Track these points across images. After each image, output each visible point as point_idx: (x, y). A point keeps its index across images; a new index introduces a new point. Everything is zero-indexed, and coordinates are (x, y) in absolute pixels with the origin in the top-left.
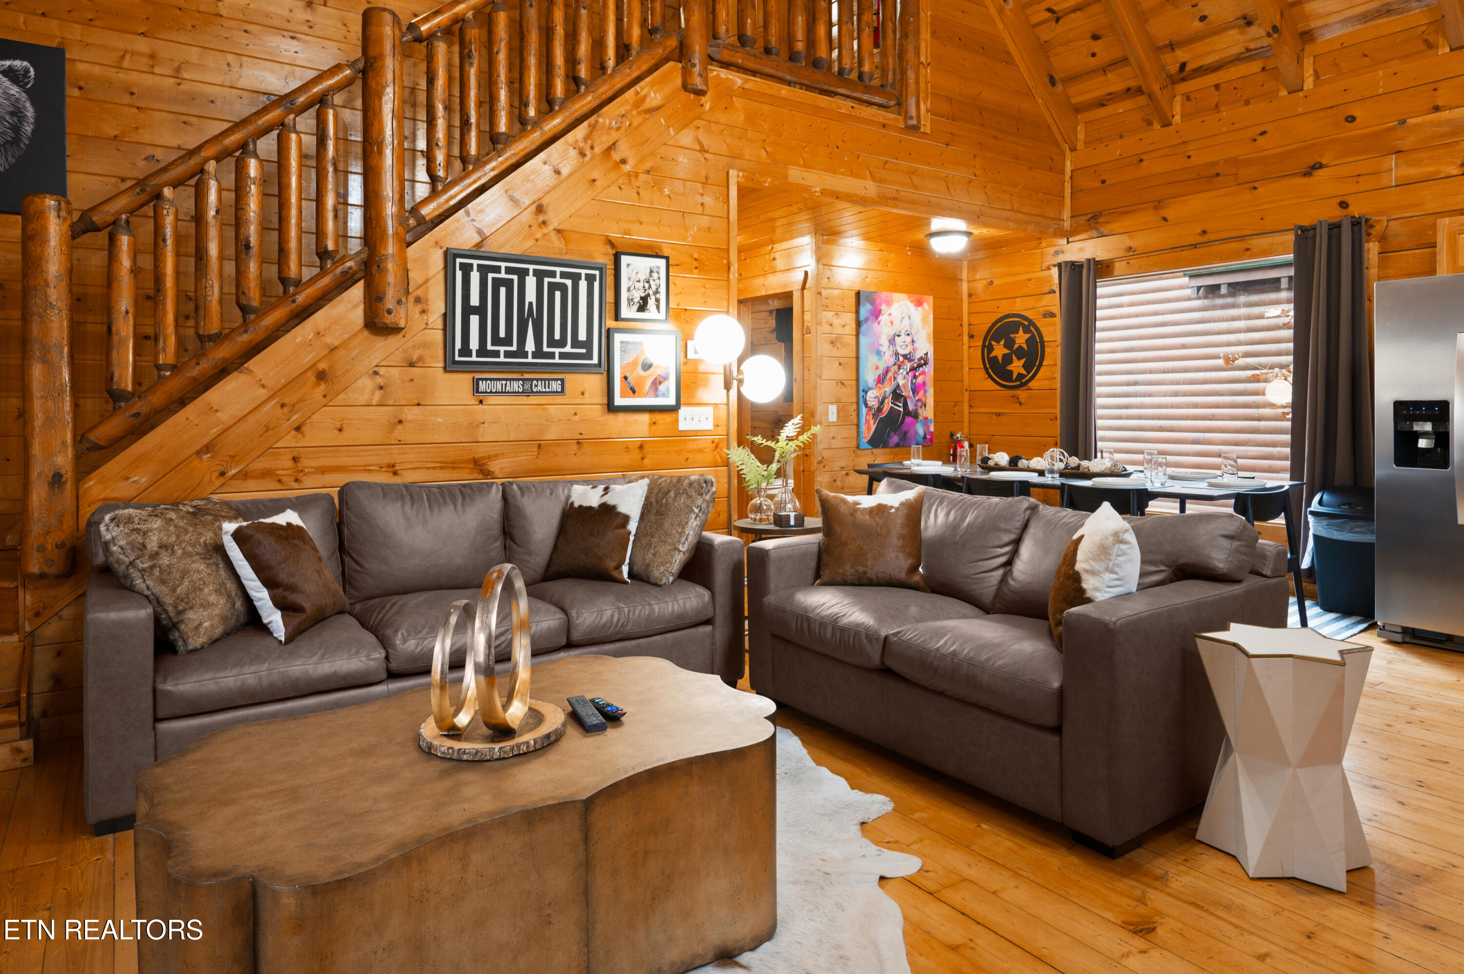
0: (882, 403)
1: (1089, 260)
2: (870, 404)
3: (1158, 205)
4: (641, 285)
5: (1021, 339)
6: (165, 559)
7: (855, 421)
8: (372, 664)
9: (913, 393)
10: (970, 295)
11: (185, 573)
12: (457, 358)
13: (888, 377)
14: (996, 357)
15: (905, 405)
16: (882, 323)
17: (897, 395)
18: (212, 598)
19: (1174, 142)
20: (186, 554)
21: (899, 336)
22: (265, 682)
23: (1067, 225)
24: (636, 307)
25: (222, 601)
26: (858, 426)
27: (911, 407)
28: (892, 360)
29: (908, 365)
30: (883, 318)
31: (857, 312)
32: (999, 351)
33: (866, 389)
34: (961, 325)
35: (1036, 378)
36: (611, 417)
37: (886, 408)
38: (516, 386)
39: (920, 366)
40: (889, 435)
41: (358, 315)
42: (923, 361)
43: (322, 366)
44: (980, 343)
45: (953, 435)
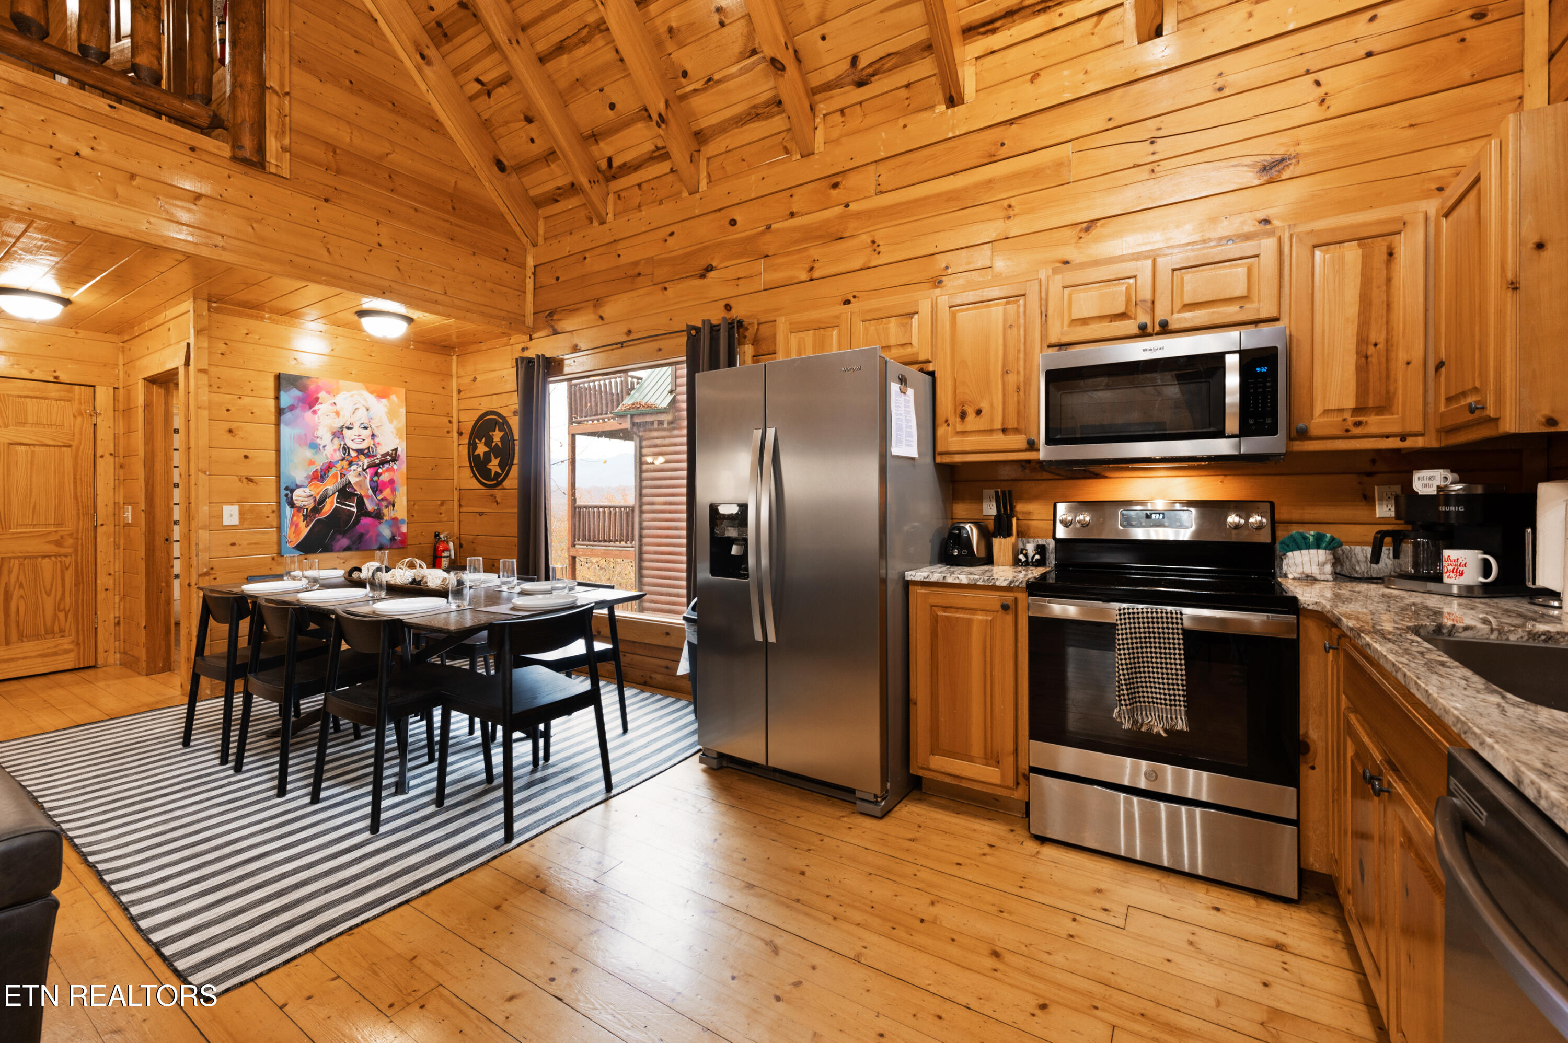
0: (322, 501)
1: (538, 356)
2: (298, 504)
3: (598, 303)
5: (497, 436)
7: (275, 524)
9: (375, 492)
10: (459, 391)
13: (331, 474)
14: (479, 455)
15: (361, 503)
16: (319, 413)
17: (345, 493)
19: (607, 241)
21: (348, 428)
23: (529, 320)
26: (279, 528)
27: (370, 506)
28: (339, 455)
29: (366, 462)
30: (321, 408)
31: (277, 398)
32: (482, 449)
33: (293, 486)
34: (450, 422)
35: (509, 476)
37: (329, 507)
39: (383, 462)
40: (333, 538)
42: (393, 457)
44: (467, 441)
45: (437, 535)
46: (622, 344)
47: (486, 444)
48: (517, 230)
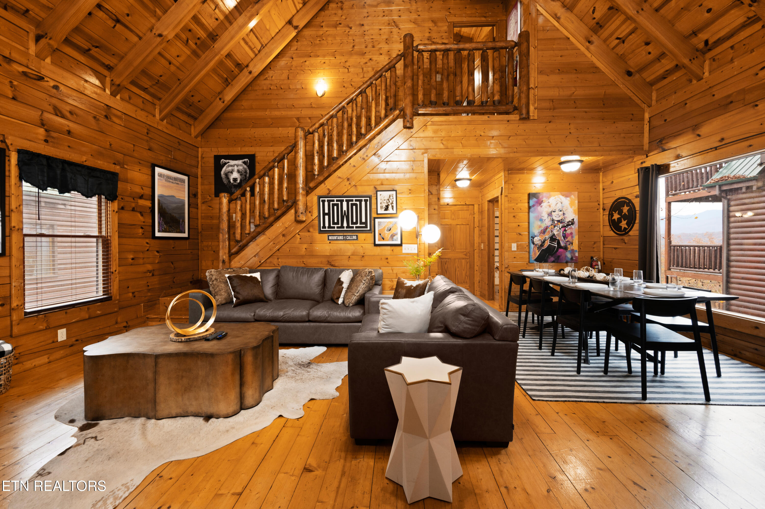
0: (544, 242)
1: (652, 165)
2: (536, 243)
3: (695, 127)
4: (386, 201)
5: (625, 209)
6: (215, 282)
7: (528, 251)
8: (250, 316)
9: (564, 238)
10: (604, 189)
11: (218, 286)
12: (322, 229)
13: (547, 231)
14: (614, 219)
15: (559, 243)
16: (543, 206)
17: (553, 238)
18: (223, 293)
19: (704, 89)
20: (220, 282)
21: (554, 212)
22: (224, 316)
23: (646, 147)
24: (384, 209)
25: (226, 294)
26: (529, 252)
27: (562, 244)
28: (550, 223)
29: (561, 225)
30: (544, 205)
31: (529, 203)
32: (616, 216)
33: (534, 236)
34: (599, 204)
35: (632, 230)
36: (376, 248)
37: (546, 245)
38: (341, 238)
39: (568, 225)
40: (548, 257)
41: (293, 218)
42: (572, 222)
43: (284, 233)
44: (608, 213)
45: (592, 258)
46: (716, 148)
47: (619, 214)
48: (639, 102)
